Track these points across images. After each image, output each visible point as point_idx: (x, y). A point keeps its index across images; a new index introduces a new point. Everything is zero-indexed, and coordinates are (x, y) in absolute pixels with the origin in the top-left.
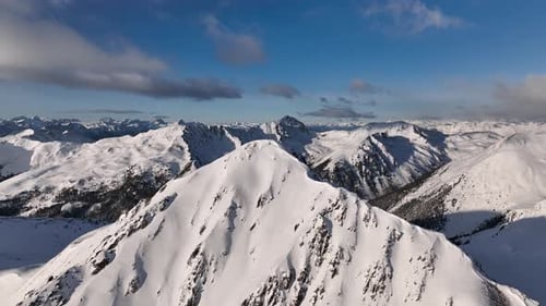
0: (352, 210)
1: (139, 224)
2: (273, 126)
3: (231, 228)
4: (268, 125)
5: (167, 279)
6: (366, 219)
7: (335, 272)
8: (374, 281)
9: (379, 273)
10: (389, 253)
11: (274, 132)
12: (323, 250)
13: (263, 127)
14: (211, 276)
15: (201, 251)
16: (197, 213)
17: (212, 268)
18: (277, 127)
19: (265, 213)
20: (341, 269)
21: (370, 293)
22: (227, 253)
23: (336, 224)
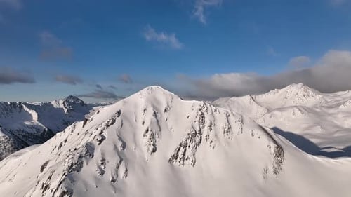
0: (209, 108)
1: (110, 123)
2: (61, 102)
3: (158, 121)
4: (57, 102)
5: (136, 144)
6: (215, 111)
7: (211, 129)
8: (226, 130)
9: (227, 127)
10: (228, 121)
11: (62, 106)
12: (204, 123)
13: (53, 103)
14: (157, 139)
15: (150, 129)
16: (136, 117)
17: (157, 136)
18: (64, 103)
19: (169, 114)
20: (213, 128)
21: (226, 134)
22: (160, 130)
23: (205, 113)
